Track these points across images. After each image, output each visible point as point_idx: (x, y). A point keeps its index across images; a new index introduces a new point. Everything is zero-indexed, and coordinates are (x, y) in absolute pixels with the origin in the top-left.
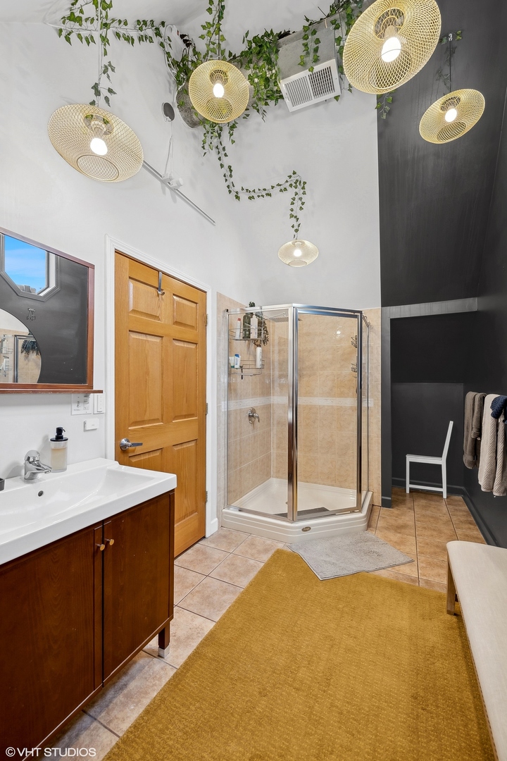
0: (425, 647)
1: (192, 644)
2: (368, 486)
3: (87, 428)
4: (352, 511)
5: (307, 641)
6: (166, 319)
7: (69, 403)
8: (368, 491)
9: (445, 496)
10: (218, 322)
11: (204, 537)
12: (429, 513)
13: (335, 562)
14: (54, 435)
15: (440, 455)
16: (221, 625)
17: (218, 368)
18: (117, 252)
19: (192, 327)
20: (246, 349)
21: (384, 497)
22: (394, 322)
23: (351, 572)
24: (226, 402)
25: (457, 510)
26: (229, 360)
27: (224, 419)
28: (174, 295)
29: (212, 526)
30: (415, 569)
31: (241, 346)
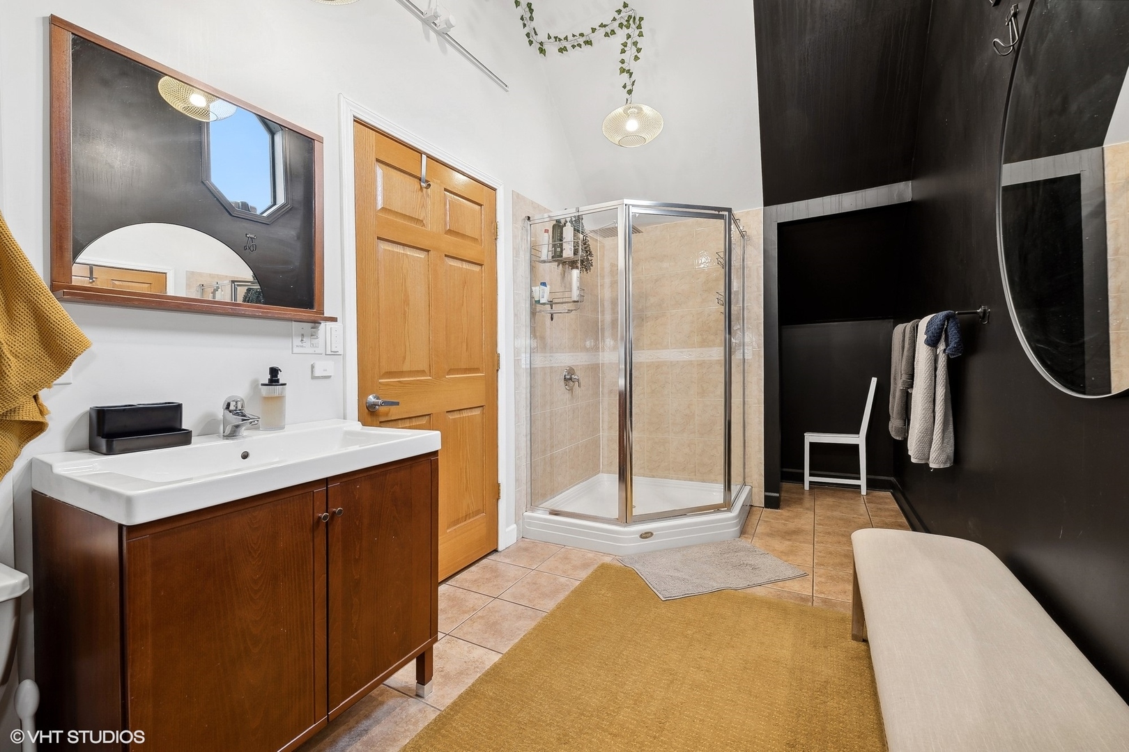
0: (813, 682)
1: (466, 681)
2: (744, 478)
3: (317, 374)
4: (716, 508)
5: (635, 675)
6: (433, 225)
7: (289, 335)
8: (745, 484)
9: (864, 491)
10: (515, 237)
11: (496, 551)
12: (836, 514)
13: (687, 577)
14: (266, 377)
15: (857, 432)
16: (510, 658)
17: (516, 304)
18: (357, 121)
19: (475, 240)
20: (559, 279)
21: (767, 494)
22: (783, 228)
23: (710, 590)
24: (528, 355)
25: (880, 509)
26: (531, 291)
27: (525, 380)
28: (446, 190)
29: (507, 535)
30: (809, 585)
31: (551, 271)
